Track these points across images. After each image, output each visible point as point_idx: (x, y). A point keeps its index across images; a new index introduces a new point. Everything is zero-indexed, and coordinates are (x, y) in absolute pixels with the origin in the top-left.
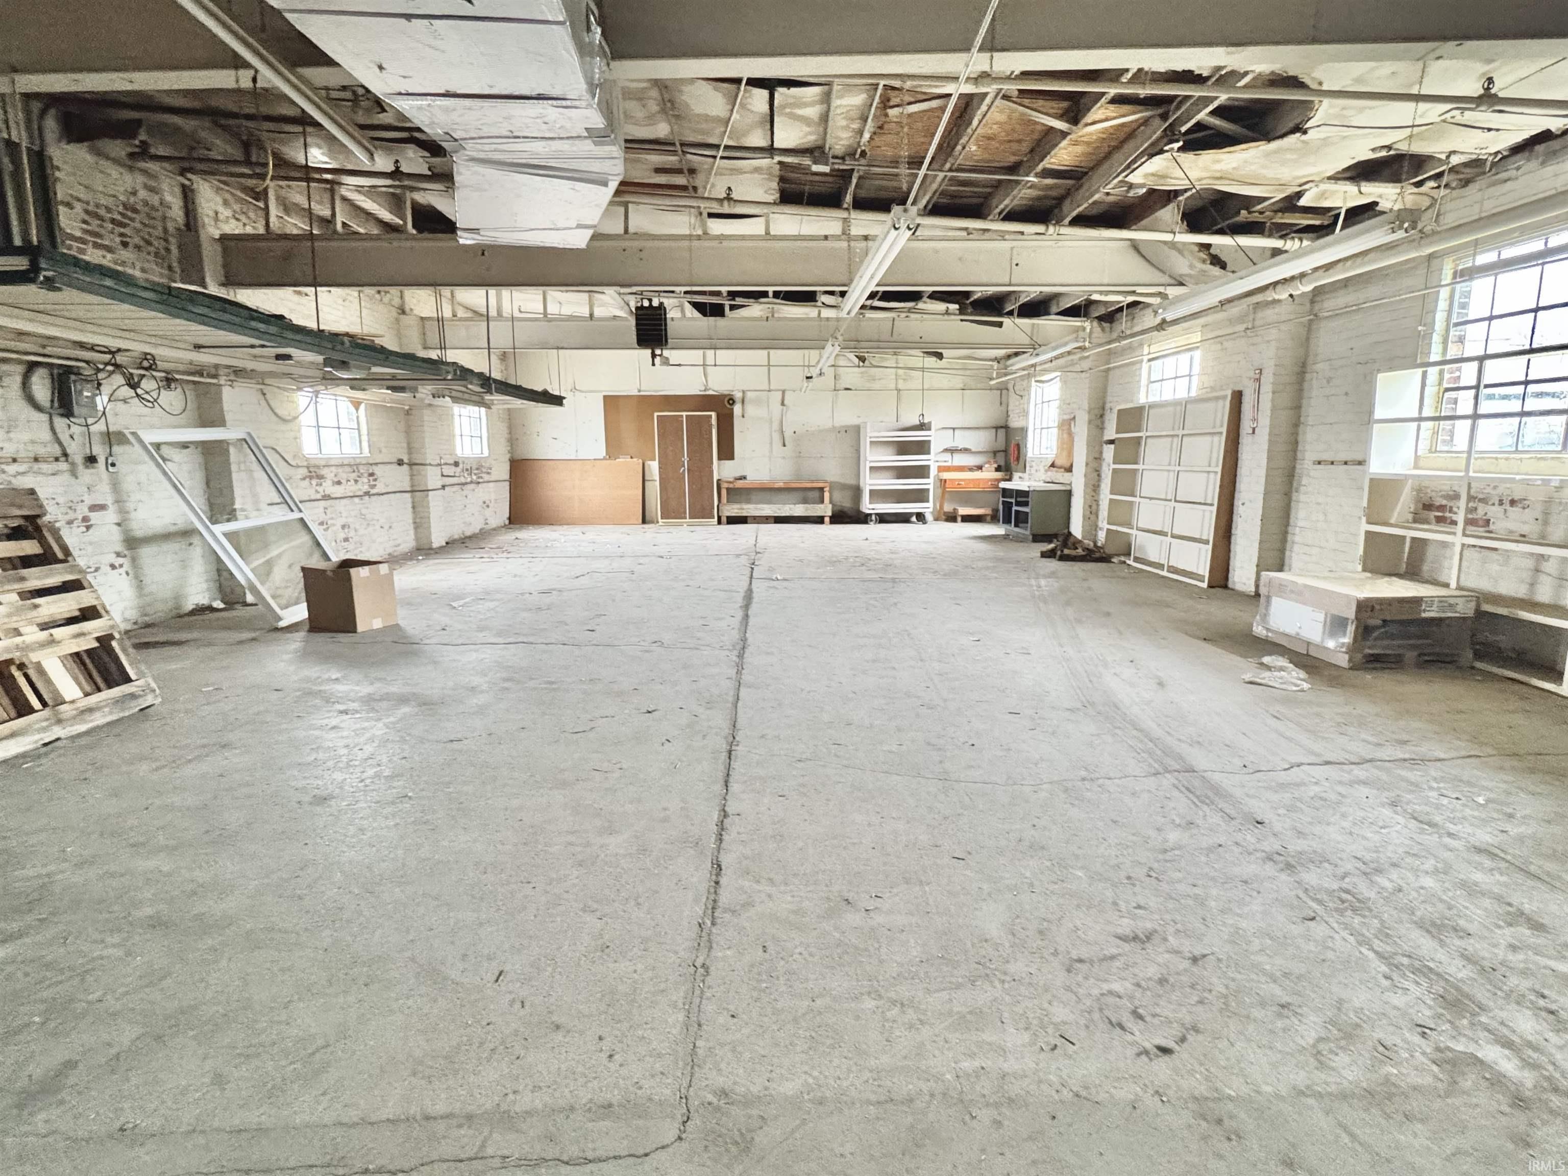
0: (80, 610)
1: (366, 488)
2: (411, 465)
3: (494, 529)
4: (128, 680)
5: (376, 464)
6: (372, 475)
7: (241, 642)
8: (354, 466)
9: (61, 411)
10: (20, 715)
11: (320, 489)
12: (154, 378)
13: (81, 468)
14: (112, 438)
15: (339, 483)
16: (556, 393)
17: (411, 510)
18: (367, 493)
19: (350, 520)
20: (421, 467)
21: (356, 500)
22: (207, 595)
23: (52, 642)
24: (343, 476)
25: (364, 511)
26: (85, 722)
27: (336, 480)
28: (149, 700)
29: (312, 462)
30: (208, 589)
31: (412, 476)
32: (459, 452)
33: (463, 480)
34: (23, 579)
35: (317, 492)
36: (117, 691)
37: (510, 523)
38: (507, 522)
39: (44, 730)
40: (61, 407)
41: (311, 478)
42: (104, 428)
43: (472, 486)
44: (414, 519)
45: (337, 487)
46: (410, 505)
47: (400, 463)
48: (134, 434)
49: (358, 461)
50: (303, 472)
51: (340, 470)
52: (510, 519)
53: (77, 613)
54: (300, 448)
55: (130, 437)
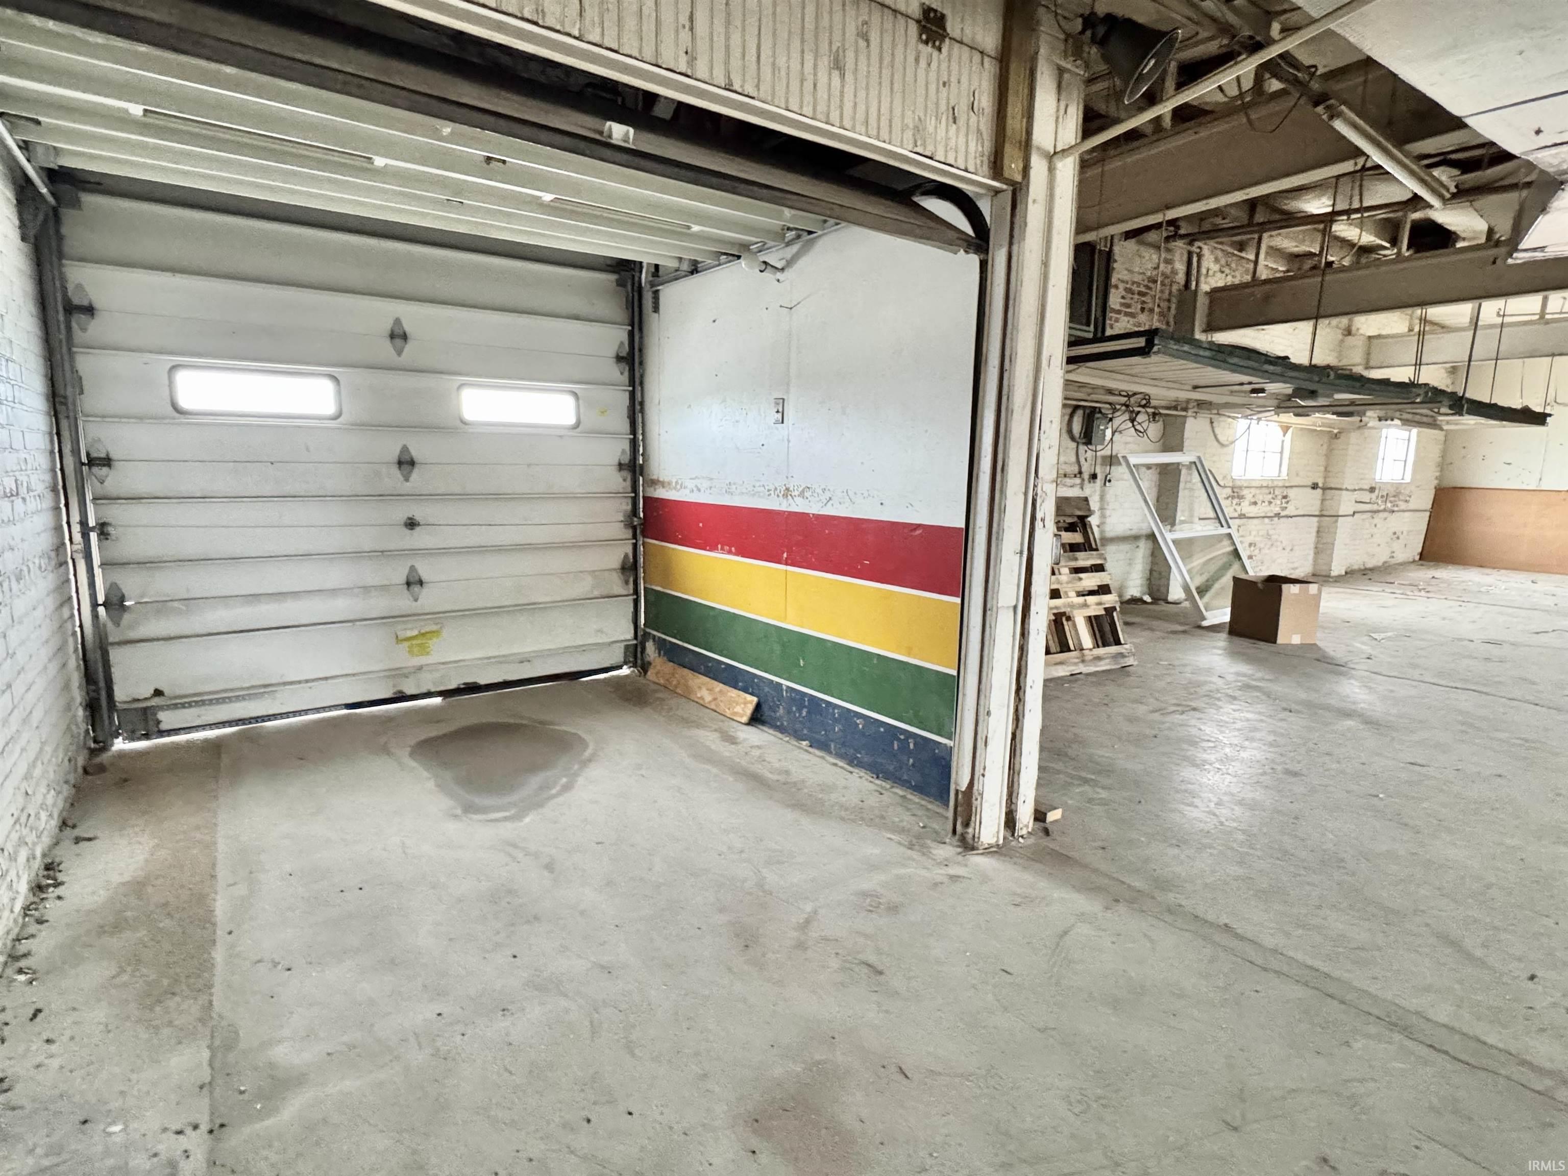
0: (1099, 586)
1: (1277, 510)
2: (1324, 489)
3: (1401, 564)
4: (1118, 642)
5: (1291, 487)
6: (1285, 497)
7: (1174, 632)
8: (1270, 488)
9: (1084, 441)
10: (1062, 652)
11: (1238, 508)
12: (1147, 412)
13: (1086, 481)
14: (1111, 460)
15: (1255, 503)
16: (1539, 409)
17: (1314, 534)
18: (1278, 515)
19: (1258, 539)
20: (1337, 492)
21: (1266, 520)
22: (1139, 589)
23: (1085, 605)
24: (1260, 498)
25: (1271, 532)
26: (1096, 666)
27: (1253, 500)
28: (1130, 661)
29: (1238, 483)
30: (1142, 585)
31: (1323, 500)
32: (1378, 477)
33: (1375, 507)
34: (1076, 559)
35: (1235, 510)
36: (1113, 649)
37: (1420, 559)
38: (1417, 558)
39: (1076, 664)
40: (1085, 437)
41: (1233, 497)
42: (1109, 453)
43: (1386, 514)
44: (1317, 543)
45: (1253, 507)
46: (1315, 530)
47: (1315, 486)
48: (1124, 457)
49: (1276, 483)
50: (1228, 491)
51: (1258, 491)
52: (1421, 554)
53: (1096, 588)
54: (1231, 470)
55: (1121, 460)
